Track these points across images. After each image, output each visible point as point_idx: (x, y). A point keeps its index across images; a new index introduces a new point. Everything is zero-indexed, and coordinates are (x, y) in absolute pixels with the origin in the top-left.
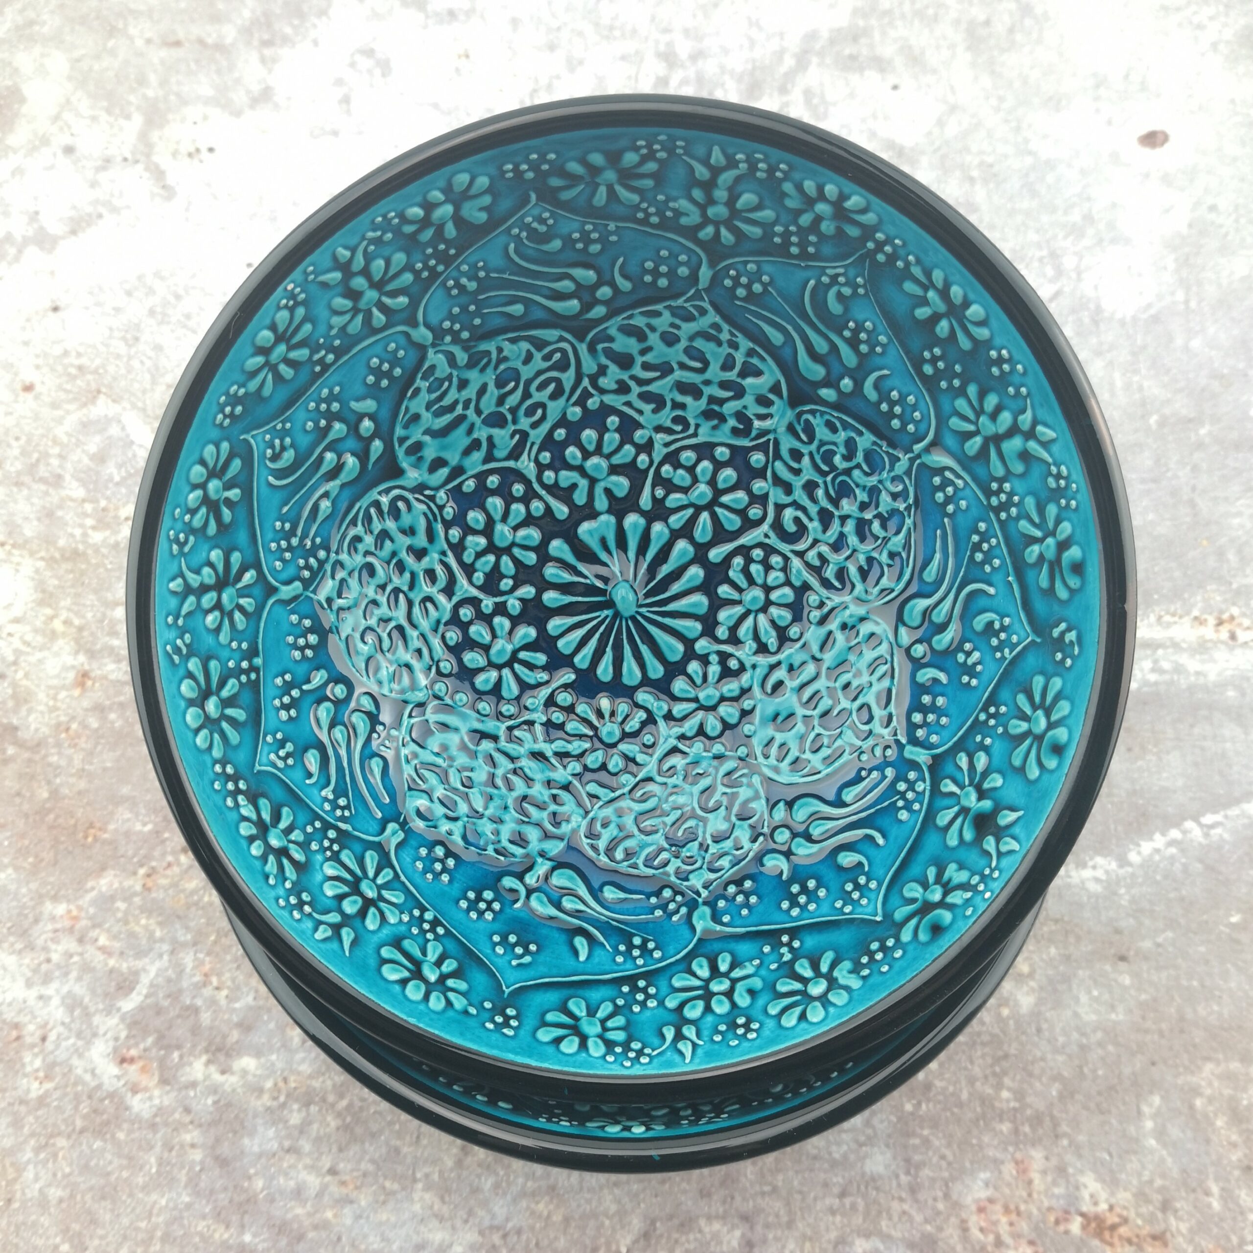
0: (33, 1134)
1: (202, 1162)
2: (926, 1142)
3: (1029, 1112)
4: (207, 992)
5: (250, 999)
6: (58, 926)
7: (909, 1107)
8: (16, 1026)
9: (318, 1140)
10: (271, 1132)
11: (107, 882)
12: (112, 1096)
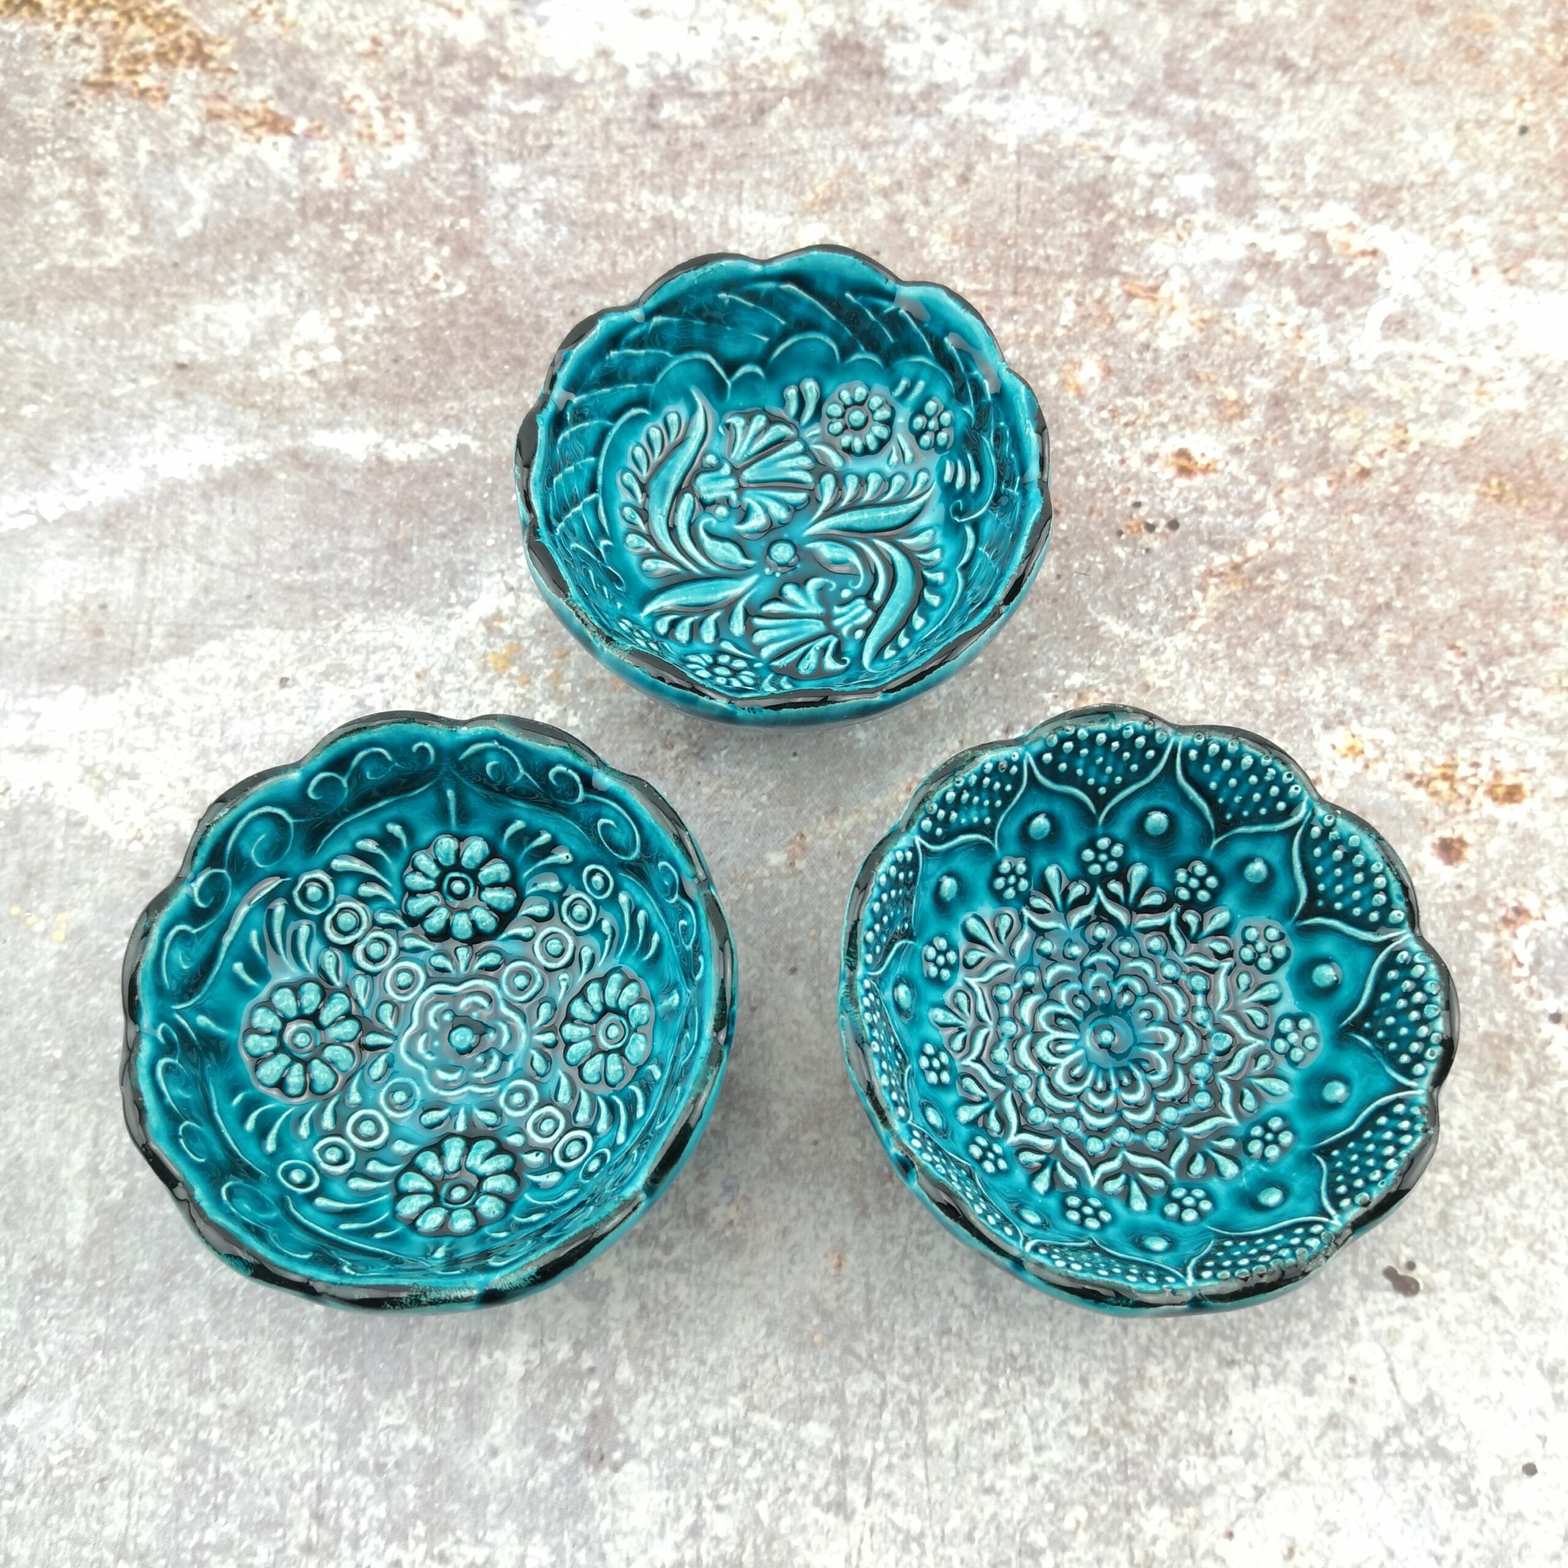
1: (1256, 164)
3: (329, 220)
5: (1240, 315)
6: (1500, 385)
10: (1185, 192)
11: (1455, 434)
12: (1376, 221)
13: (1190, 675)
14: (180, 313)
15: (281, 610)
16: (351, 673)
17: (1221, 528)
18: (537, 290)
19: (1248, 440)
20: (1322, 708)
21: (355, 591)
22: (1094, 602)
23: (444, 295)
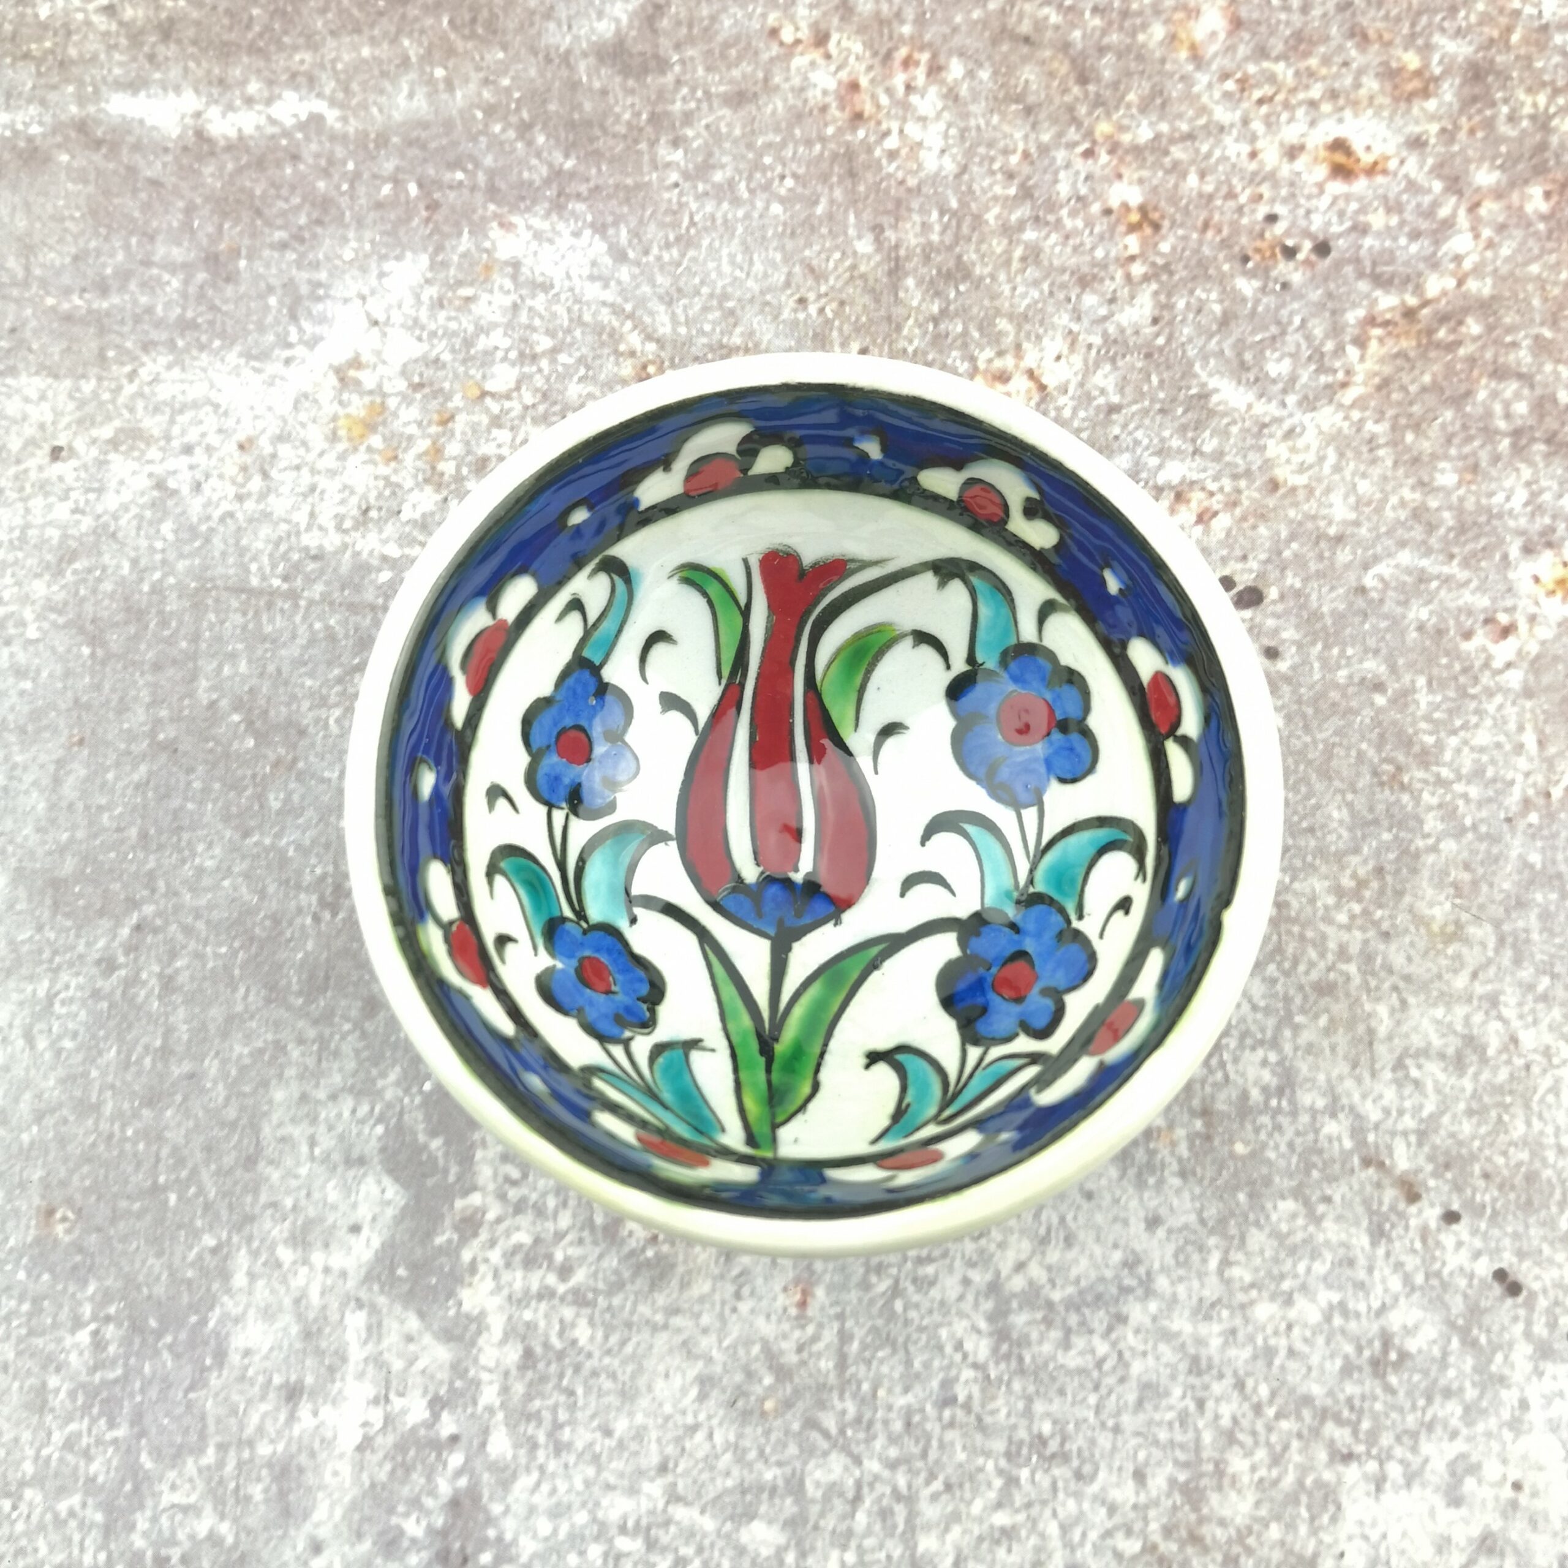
13: (1337, 469)
15: (56, 350)
16: (149, 441)
17: (1389, 256)
19: (1434, 128)
20: (1523, 522)
21: (158, 324)
22: (1205, 359)
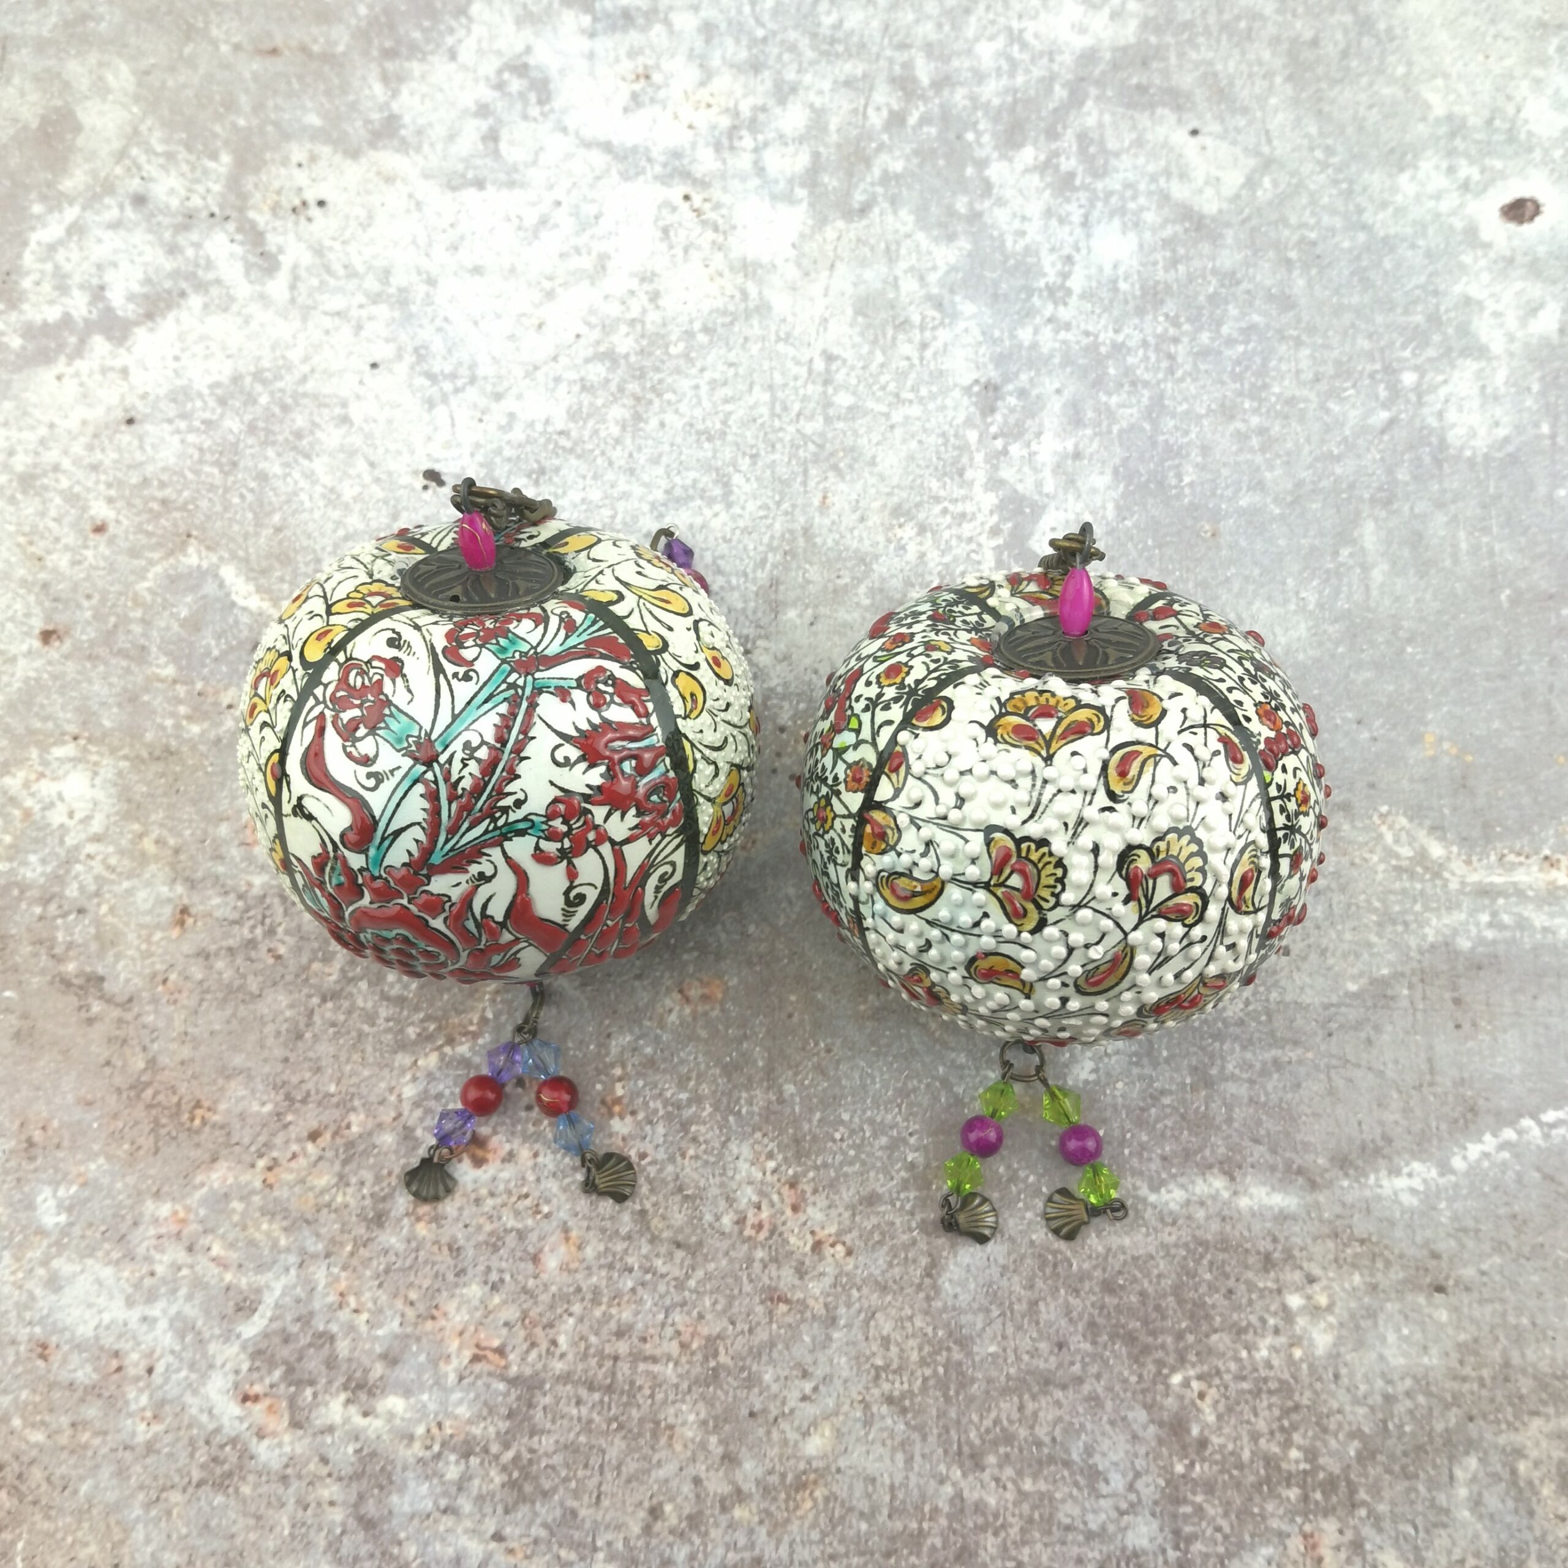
0: (141, 1487)
1: (344, 1524)
2: (1199, 1510)
3: (1321, 1475)
4: (344, 1315)
5: (395, 1324)
6: (163, 1230)
7: (1179, 1469)
8: (116, 1354)
9: (480, 1499)
10: (425, 1488)
11: (219, 1176)
12: (234, 1441)
14: (1455, 1356)
18: (1098, 1377)
23: (1192, 1373)
